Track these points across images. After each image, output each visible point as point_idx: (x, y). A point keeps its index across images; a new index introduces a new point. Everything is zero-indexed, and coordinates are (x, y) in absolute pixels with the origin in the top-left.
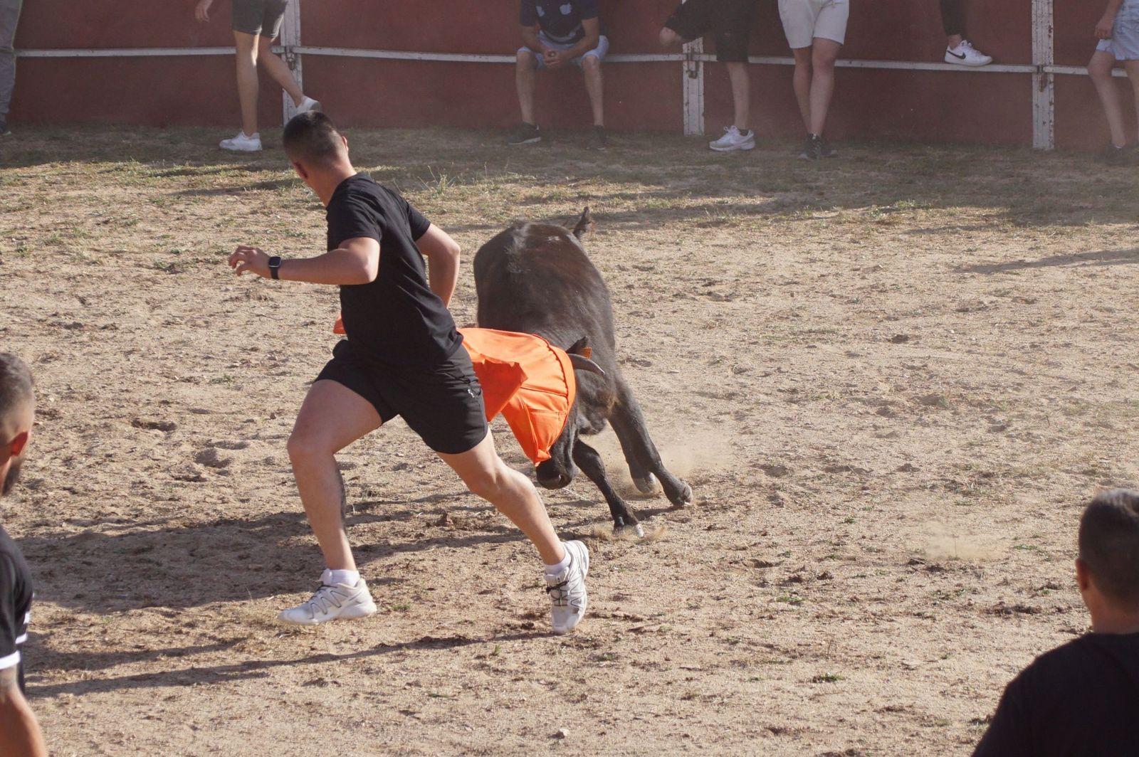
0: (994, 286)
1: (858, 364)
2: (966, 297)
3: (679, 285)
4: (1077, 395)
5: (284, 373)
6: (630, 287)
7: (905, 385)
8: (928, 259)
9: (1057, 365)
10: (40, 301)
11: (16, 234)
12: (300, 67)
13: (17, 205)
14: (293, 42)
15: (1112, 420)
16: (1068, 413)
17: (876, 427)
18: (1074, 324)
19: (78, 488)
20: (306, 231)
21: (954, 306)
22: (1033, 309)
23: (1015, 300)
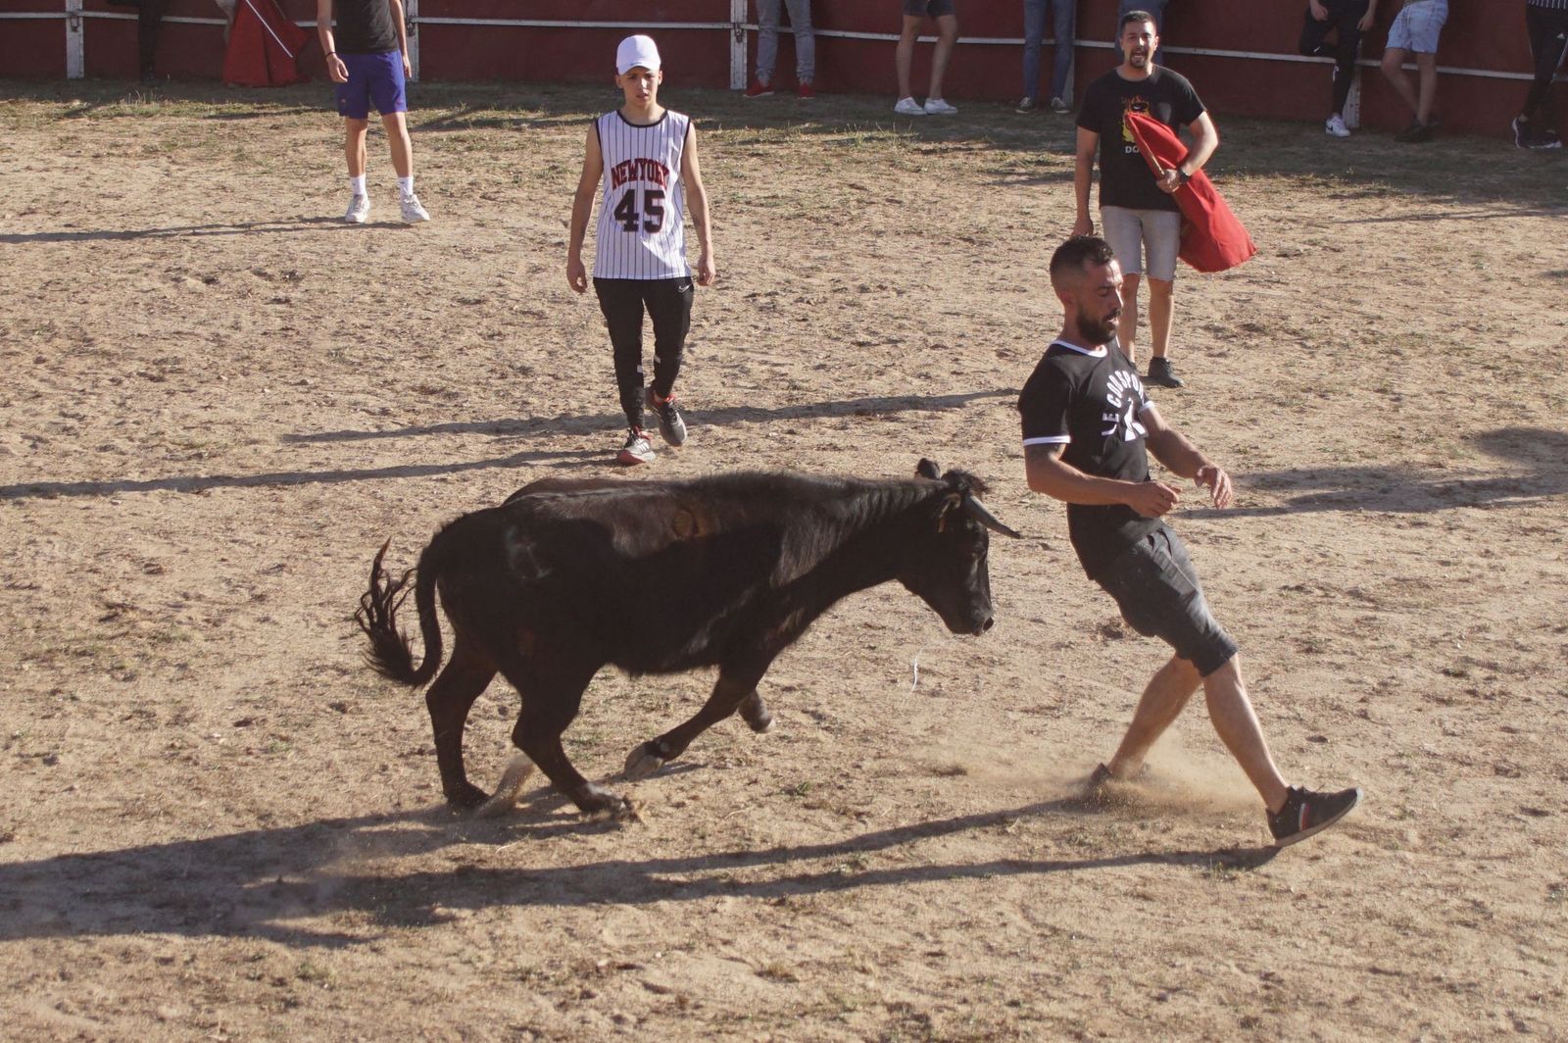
0: (1308, 237)
1: (1196, 296)
2: (1285, 245)
3: (1051, 228)
4: (1373, 328)
5: (727, 288)
6: (1011, 227)
7: (1233, 314)
8: (1254, 213)
9: (1358, 303)
10: (531, 222)
11: (513, 169)
12: (745, 40)
13: (515, 146)
14: (740, 19)
15: (1401, 349)
16: (1364, 341)
17: (1209, 348)
18: (1373, 270)
19: (561, 375)
20: (747, 174)
21: (1275, 252)
22: (1340, 256)
23: (1325, 248)
